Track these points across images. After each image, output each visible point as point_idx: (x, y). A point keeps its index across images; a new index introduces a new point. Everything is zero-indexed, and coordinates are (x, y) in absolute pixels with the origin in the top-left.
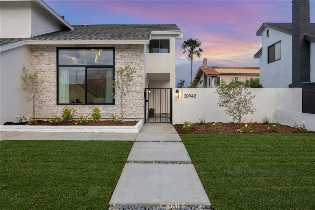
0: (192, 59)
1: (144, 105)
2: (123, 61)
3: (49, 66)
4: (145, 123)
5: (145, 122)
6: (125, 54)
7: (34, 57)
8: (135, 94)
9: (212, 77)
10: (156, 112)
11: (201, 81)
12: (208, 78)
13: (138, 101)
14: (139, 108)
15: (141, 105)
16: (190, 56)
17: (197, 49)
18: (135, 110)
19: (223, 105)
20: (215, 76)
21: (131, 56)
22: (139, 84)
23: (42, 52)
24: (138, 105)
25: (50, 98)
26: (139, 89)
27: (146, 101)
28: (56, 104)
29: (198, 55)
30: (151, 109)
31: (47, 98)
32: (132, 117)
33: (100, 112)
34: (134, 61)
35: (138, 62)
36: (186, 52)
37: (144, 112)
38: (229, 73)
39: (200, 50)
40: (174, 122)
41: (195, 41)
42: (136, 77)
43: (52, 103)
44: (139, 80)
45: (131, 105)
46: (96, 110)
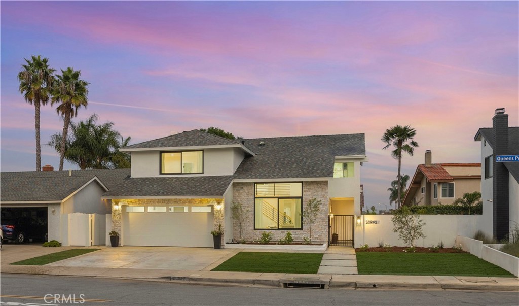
0: (400, 157)
1: (328, 230)
2: (310, 193)
3: (247, 198)
4: (328, 247)
5: (329, 245)
6: (311, 187)
7: (235, 190)
8: (321, 221)
9: (439, 183)
10: (339, 239)
11: (422, 188)
12: (433, 184)
13: (323, 226)
14: (324, 233)
15: (326, 230)
16: (397, 153)
17: (408, 142)
18: (320, 235)
19: (396, 231)
20: (443, 181)
21: (317, 189)
22: (323, 213)
23: (242, 186)
24: (323, 231)
25: (249, 224)
26: (324, 217)
27: (330, 227)
28: (253, 229)
29: (411, 151)
30: (334, 234)
31: (246, 224)
32: (317, 241)
33: (292, 236)
34: (319, 193)
35: (323, 193)
36: (390, 146)
37: (328, 236)
38: (470, 175)
39: (414, 144)
40: (356, 246)
41: (405, 129)
42: (321, 207)
43: (250, 228)
44: (324, 209)
45: (317, 230)
46: (289, 235)
